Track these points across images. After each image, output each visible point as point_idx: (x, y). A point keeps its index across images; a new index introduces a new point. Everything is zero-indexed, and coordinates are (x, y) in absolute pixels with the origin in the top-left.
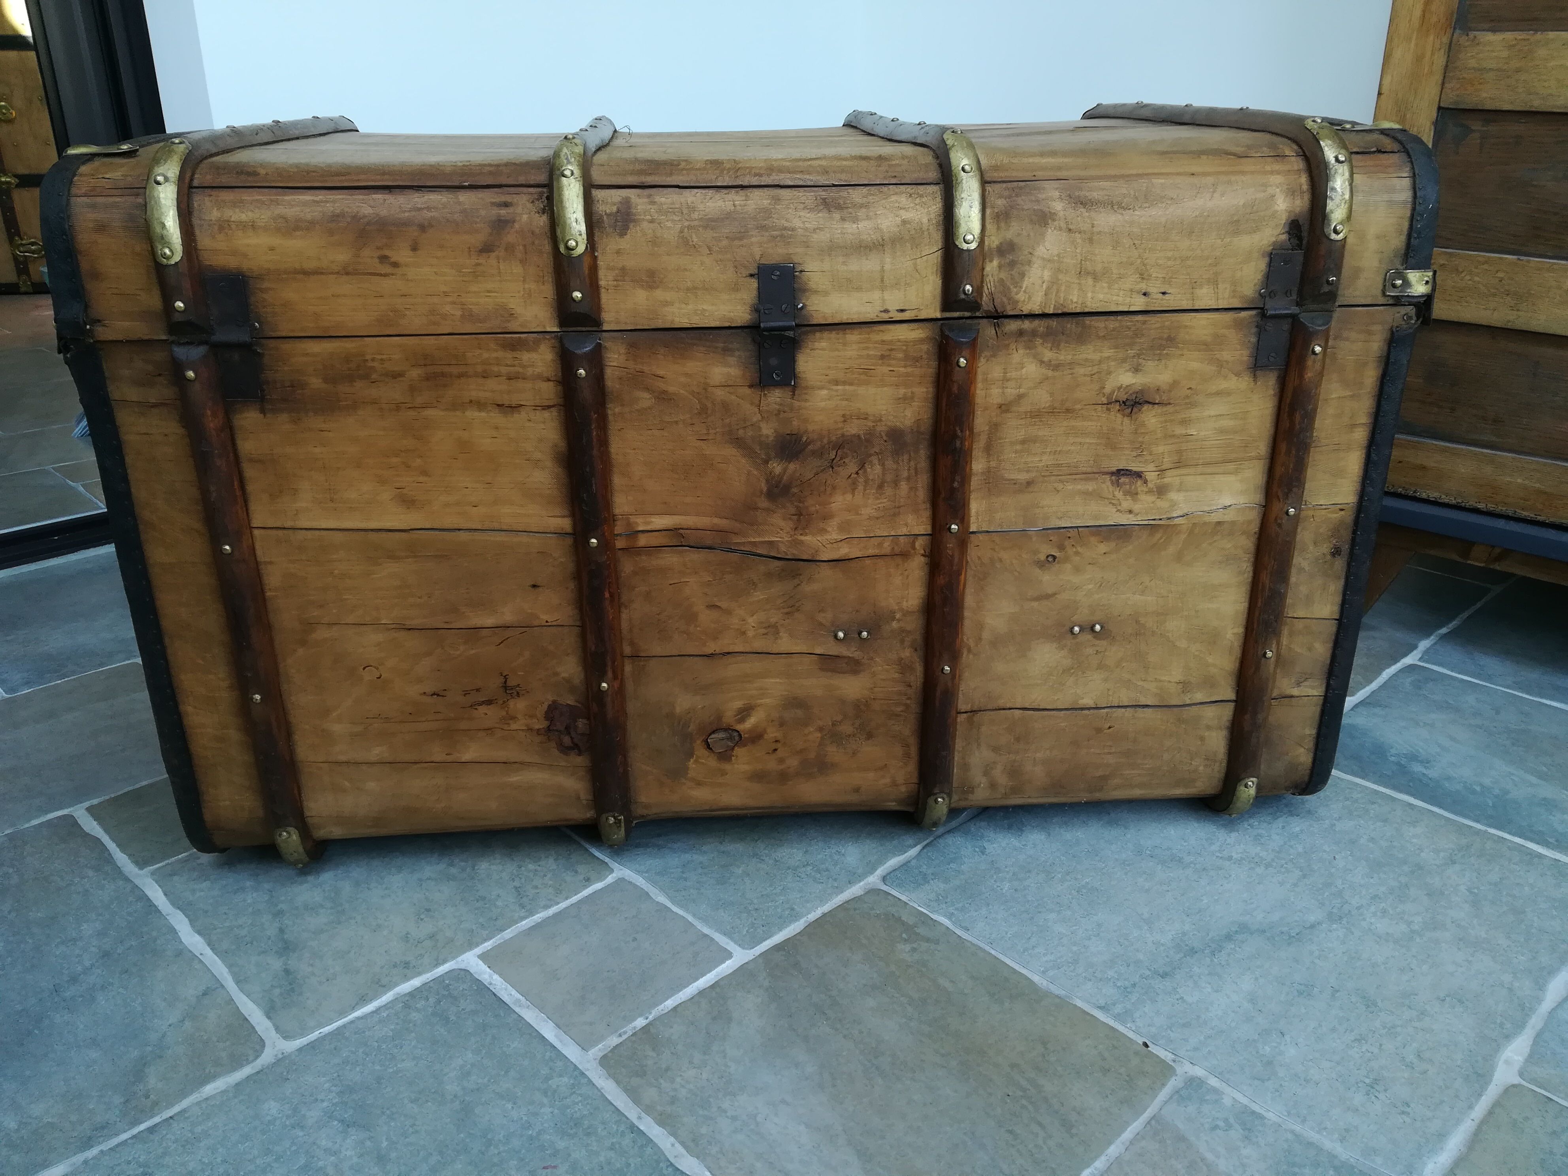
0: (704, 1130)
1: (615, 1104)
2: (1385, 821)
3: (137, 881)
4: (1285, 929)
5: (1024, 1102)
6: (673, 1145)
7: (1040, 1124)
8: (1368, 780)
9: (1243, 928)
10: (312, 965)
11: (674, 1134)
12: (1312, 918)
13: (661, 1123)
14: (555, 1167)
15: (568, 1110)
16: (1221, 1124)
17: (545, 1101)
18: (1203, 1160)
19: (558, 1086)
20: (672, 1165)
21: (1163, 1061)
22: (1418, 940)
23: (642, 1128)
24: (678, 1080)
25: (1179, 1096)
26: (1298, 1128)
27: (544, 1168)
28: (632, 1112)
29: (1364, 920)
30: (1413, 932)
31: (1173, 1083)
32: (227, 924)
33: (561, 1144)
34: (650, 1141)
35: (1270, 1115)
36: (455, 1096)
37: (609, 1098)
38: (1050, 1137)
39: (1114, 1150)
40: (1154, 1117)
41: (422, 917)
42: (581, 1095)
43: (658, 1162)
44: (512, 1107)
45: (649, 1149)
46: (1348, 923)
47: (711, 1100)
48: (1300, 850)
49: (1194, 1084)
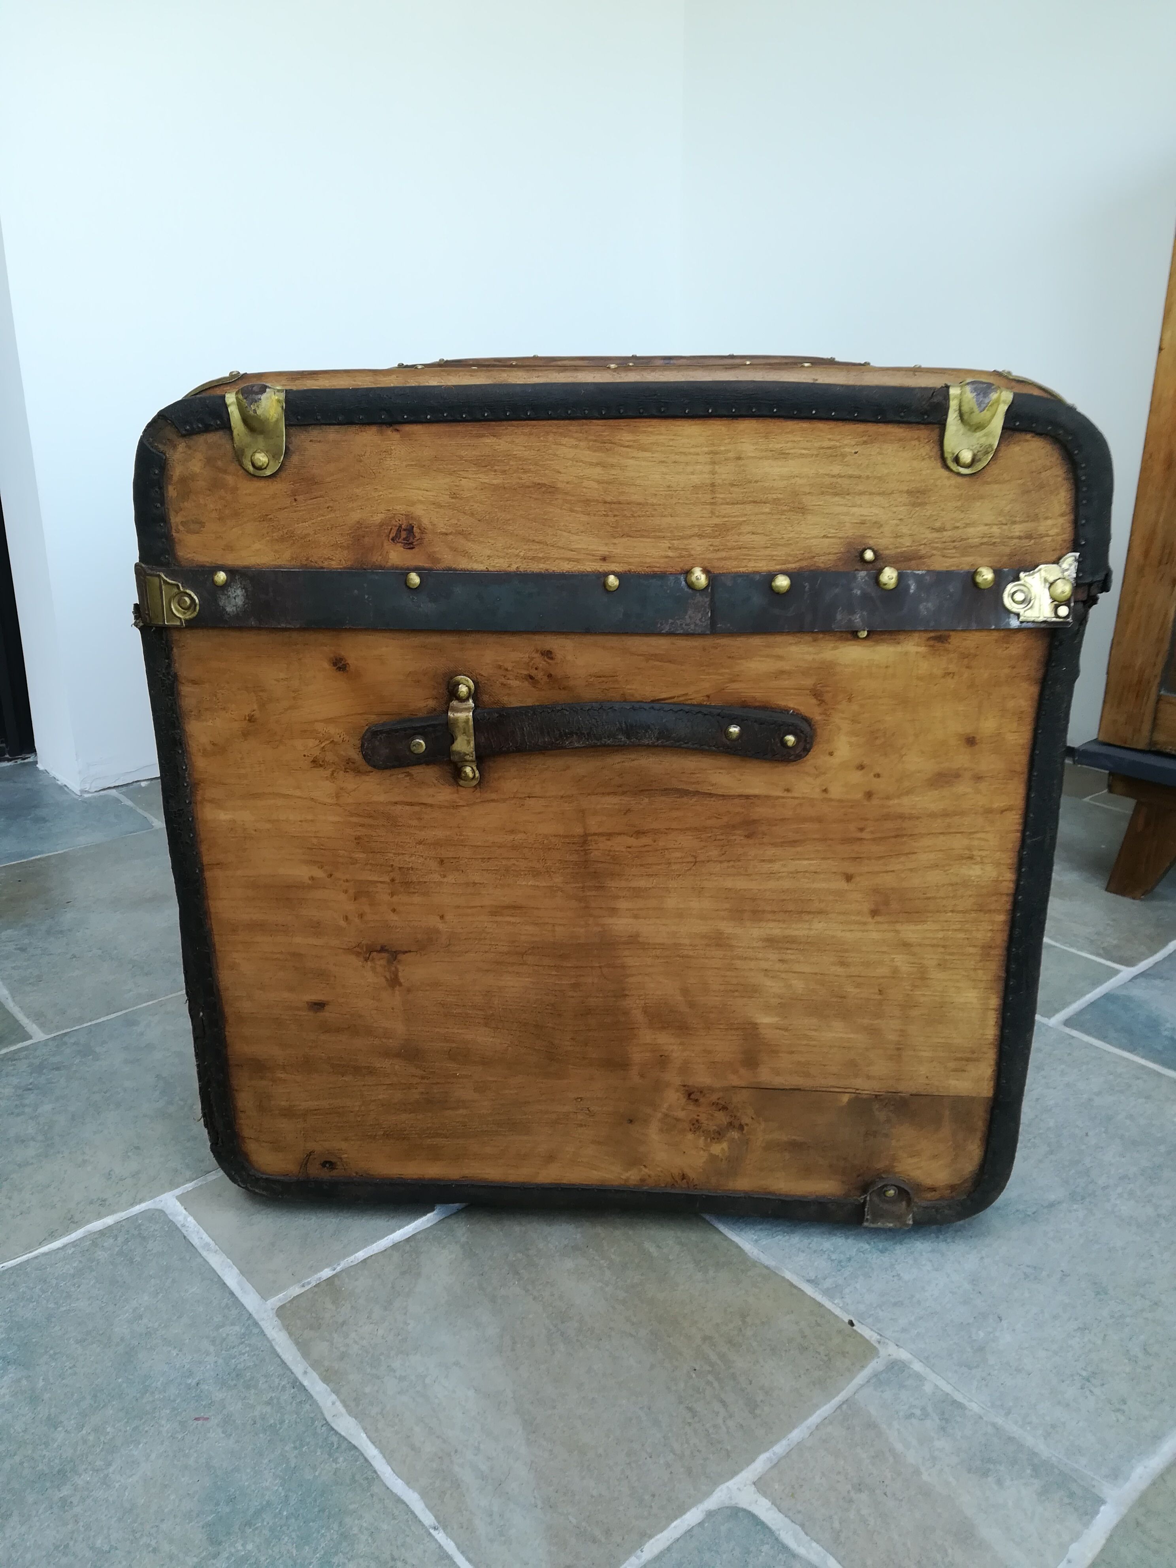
0: (367, 1390)
1: (283, 1357)
2: (1148, 1097)
4: (1021, 1207)
5: (710, 1378)
6: (333, 1403)
7: (724, 1403)
8: (1137, 1054)
10: (10, 1198)
11: (336, 1392)
12: (1052, 1197)
13: (326, 1380)
14: (207, 1419)
15: (233, 1361)
16: (918, 1412)
17: (212, 1349)
18: (892, 1450)
19: (228, 1335)
20: (327, 1423)
21: (867, 1342)
22: (1163, 1225)
23: (306, 1383)
24: (353, 1335)
25: (877, 1380)
26: (1000, 1421)
27: (196, 1419)
28: (298, 1365)
29: (1109, 1200)
30: (1159, 1216)
31: (874, 1365)
33: (218, 1395)
34: (311, 1397)
35: (974, 1407)
36: (122, 1339)
37: (279, 1350)
38: (731, 1416)
39: (796, 1435)
40: (846, 1402)
41: (129, 1154)
42: (250, 1345)
43: (313, 1420)
44: (178, 1354)
45: (307, 1406)
46: (1090, 1203)
47: (382, 1358)
48: (1052, 1123)
49: (896, 1367)
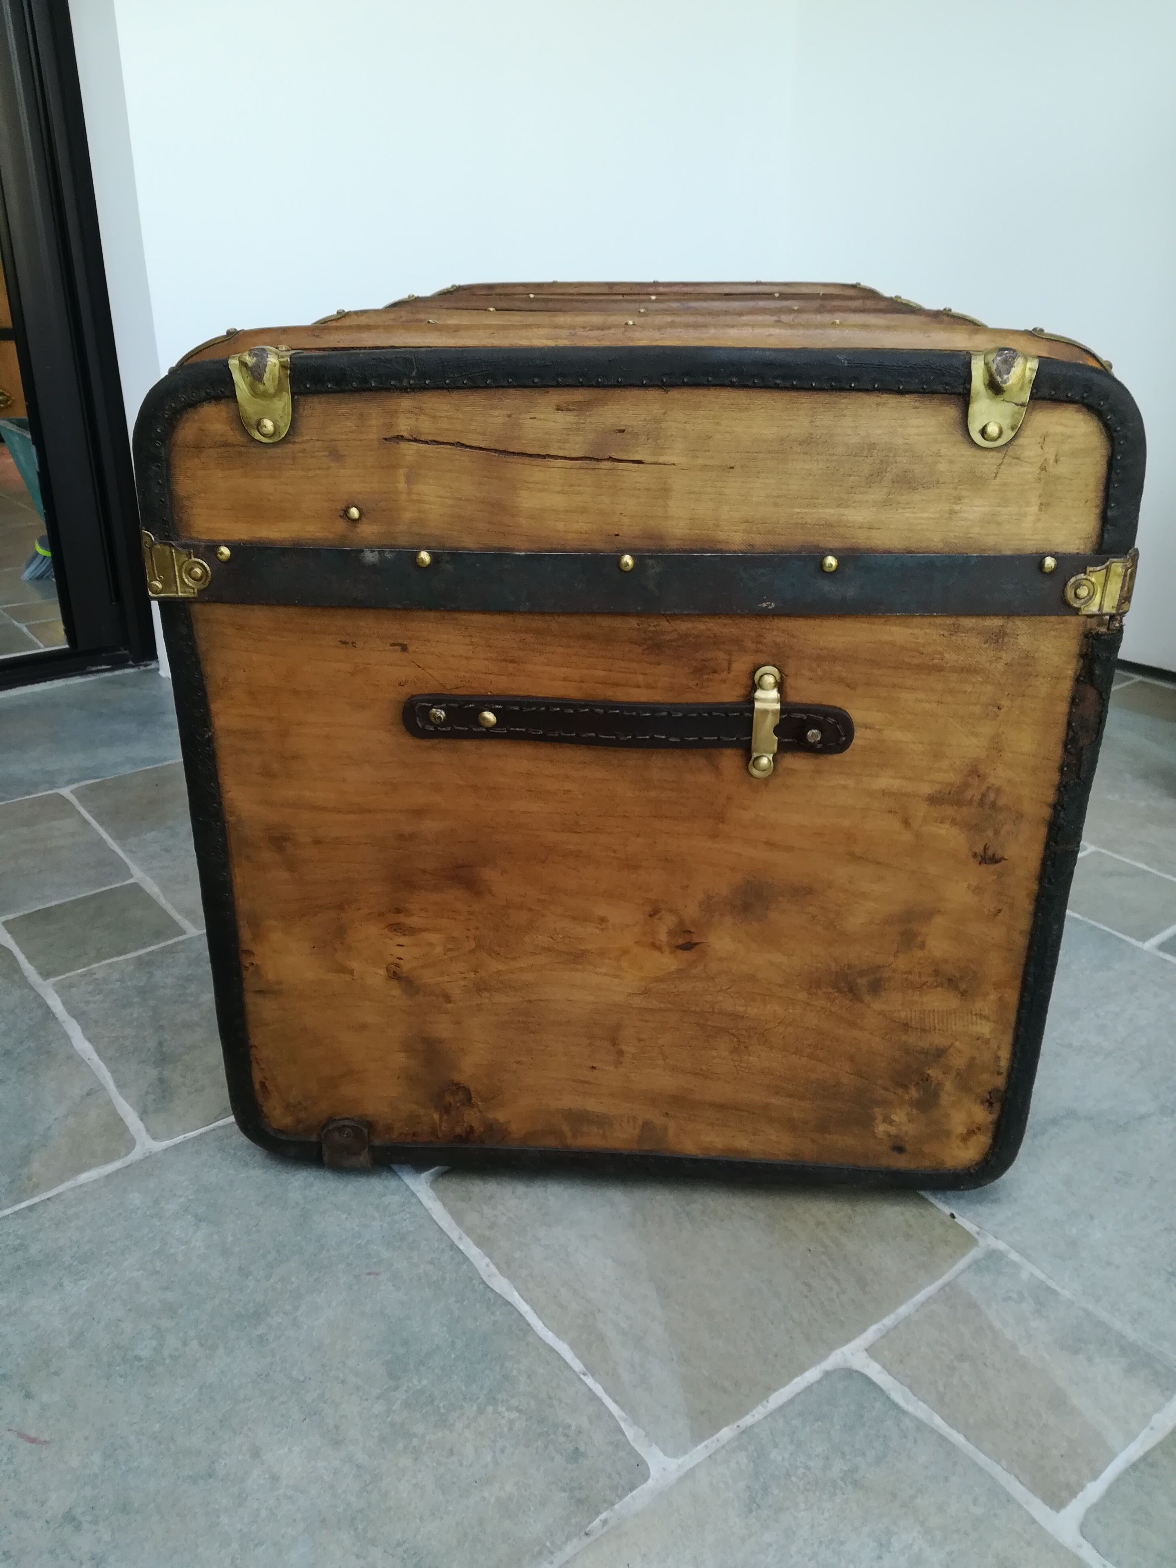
0: (517, 1255)
1: (439, 1224)
3: (41, 991)
4: (1113, 1118)
5: (824, 1258)
6: (487, 1265)
7: (836, 1280)
9: (1072, 1114)
10: (184, 1077)
11: (490, 1257)
12: (1143, 1110)
13: (479, 1245)
14: (377, 1274)
15: (396, 1226)
16: (1015, 1296)
17: (377, 1215)
18: (991, 1327)
19: (389, 1203)
20: (483, 1282)
21: (968, 1233)
23: (461, 1247)
24: (500, 1207)
25: (977, 1266)
26: (1090, 1307)
27: (369, 1274)
28: (454, 1233)
31: (974, 1254)
32: (114, 1035)
33: (386, 1254)
34: (466, 1259)
35: (1066, 1294)
36: (297, 1203)
37: (435, 1218)
38: (844, 1292)
39: (904, 1310)
40: (949, 1284)
42: (410, 1213)
43: (471, 1279)
44: (346, 1219)
45: (465, 1266)
47: (528, 1228)
49: (993, 1255)
